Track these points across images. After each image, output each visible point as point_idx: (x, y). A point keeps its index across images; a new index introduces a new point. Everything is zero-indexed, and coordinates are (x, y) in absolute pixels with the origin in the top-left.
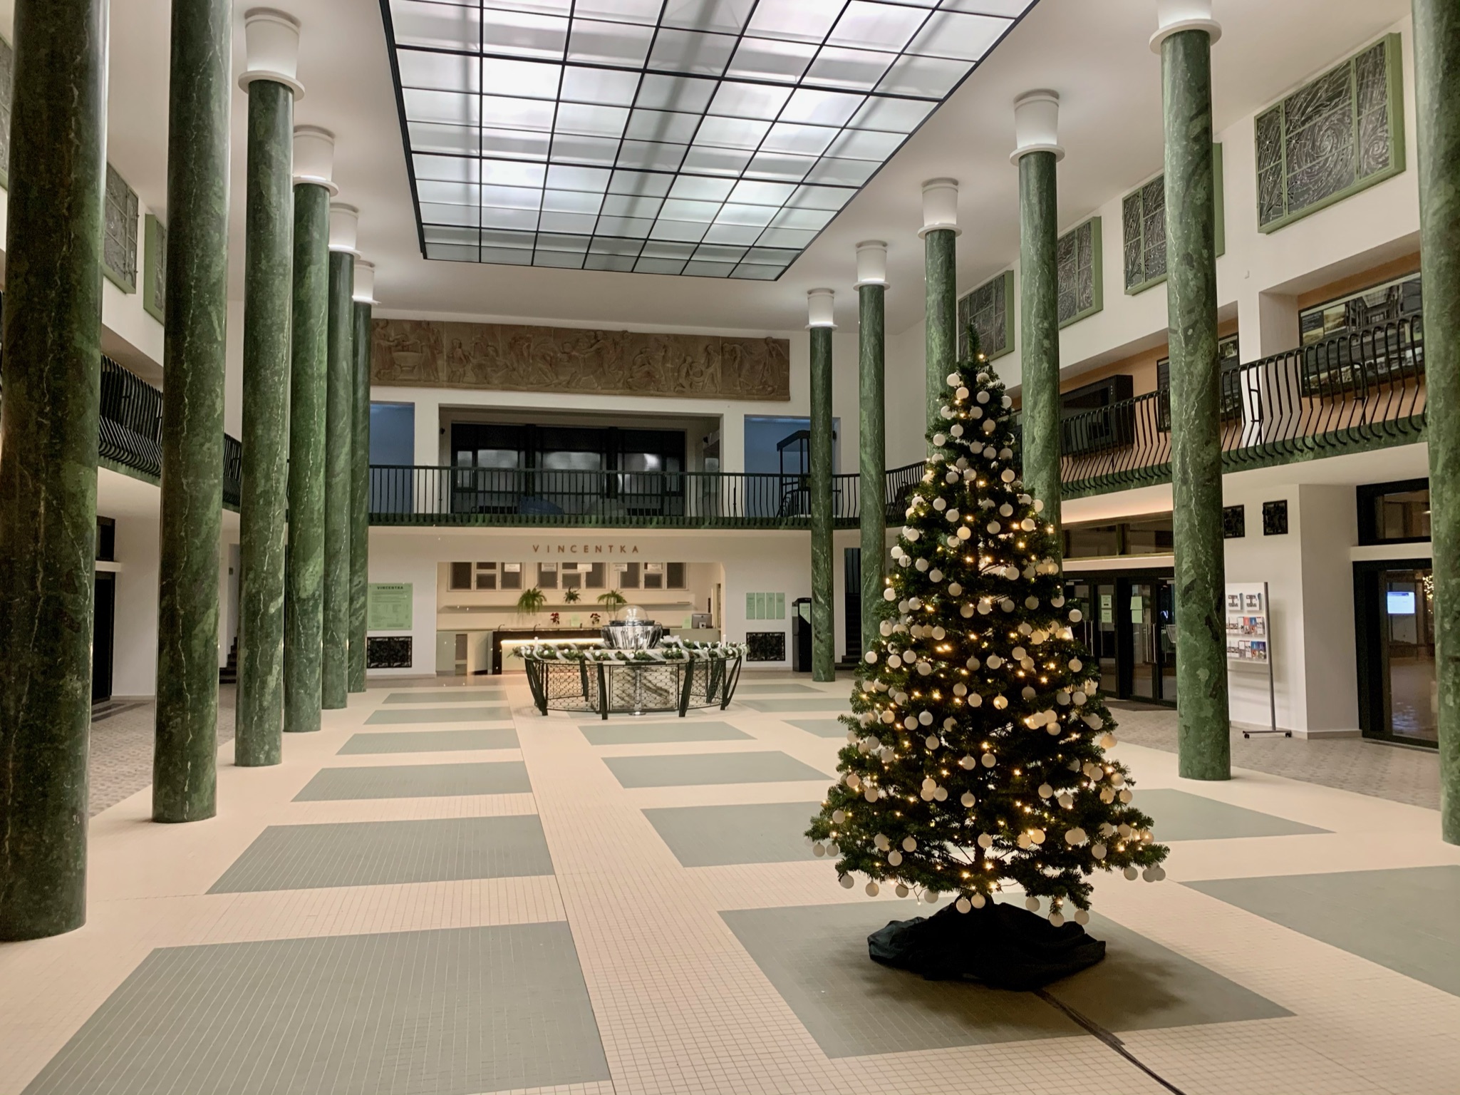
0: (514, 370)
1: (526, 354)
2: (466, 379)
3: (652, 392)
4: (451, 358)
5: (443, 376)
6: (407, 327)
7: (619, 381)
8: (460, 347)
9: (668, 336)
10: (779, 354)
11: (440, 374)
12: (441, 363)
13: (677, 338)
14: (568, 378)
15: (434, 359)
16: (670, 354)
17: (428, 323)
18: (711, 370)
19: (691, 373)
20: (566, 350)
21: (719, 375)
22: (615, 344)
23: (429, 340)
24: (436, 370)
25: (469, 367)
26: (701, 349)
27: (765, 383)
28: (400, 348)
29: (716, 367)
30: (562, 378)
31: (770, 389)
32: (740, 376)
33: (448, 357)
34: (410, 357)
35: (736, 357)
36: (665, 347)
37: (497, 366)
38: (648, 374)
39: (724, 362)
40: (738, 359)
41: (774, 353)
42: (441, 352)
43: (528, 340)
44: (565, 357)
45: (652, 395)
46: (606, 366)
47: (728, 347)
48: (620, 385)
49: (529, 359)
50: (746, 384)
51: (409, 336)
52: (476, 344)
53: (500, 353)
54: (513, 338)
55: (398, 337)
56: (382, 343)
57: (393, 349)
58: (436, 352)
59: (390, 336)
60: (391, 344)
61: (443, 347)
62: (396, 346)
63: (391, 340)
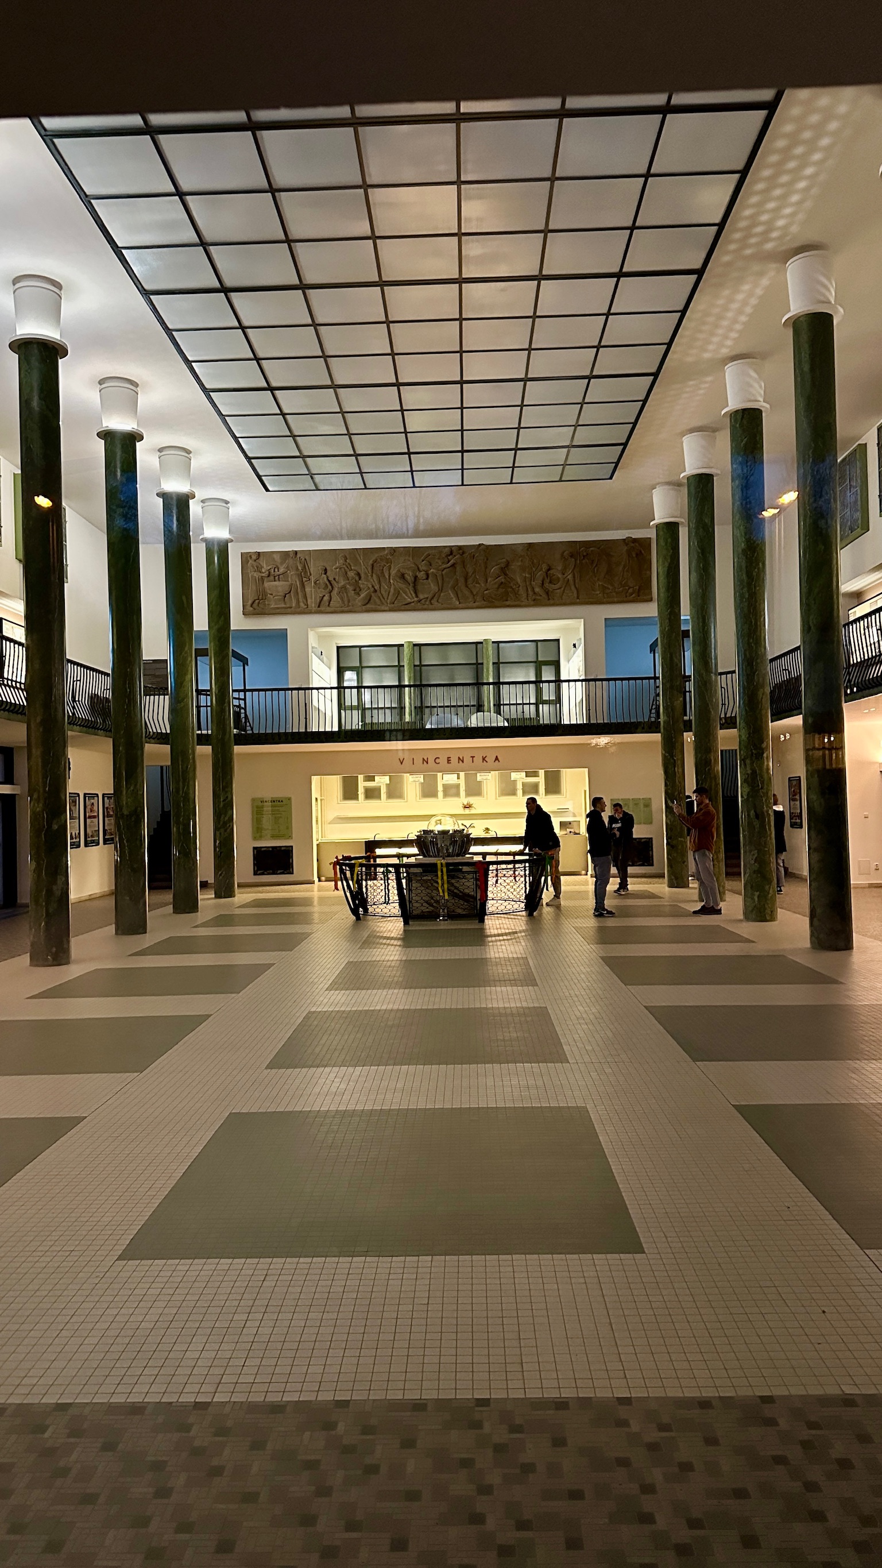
0: (375, 591)
1: (386, 575)
2: (331, 603)
3: (509, 603)
4: (318, 584)
5: (312, 603)
6: (277, 557)
7: (476, 594)
8: (325, 573)
9: (525, 545)
10: (639, 554)
11: (309, 601)
12: (309, 589)
13: (532, 547)
14: (427, 595)
15: (303, 586)
16: (527, 563)
17: (296, 552)
18: (569, 576)
19: (548, 580)
20: (424, 568)
21: (577, 581)
22: (472, 557)
23: (297, 568)
24: (305, 598)
25: (334, 592)
26: (557, 555)
27: (625, 584)
28: (272, 578)
29: (573, 573)
31: (631, 590)
32: (598, 579)
33: (315, 583)
34: (280, 587)
35: (594, 561)
36: (521, 556)
37: (360, 589)
38: (506, 585)
39: (581, 567)
40: (596, 563)
41: (634, 553)
42: (308, 580)
43: (388, 561)
44: (423, 575)
46: (462, 580)
47: (586, 550)
48: (477, 598)
49: (389, 579)
50: (606, 587)
51: (279, 566)
52: (340, 568)
53: (363, 576)
54: (375, 561)
55: (269, 568)
56: (255, 575)
57: (266, 579)
58: (304, 579)
59: (262, 567)
60: (263, 575)
61: (311, 575)
62: (269, 576)
63: (263, 571)
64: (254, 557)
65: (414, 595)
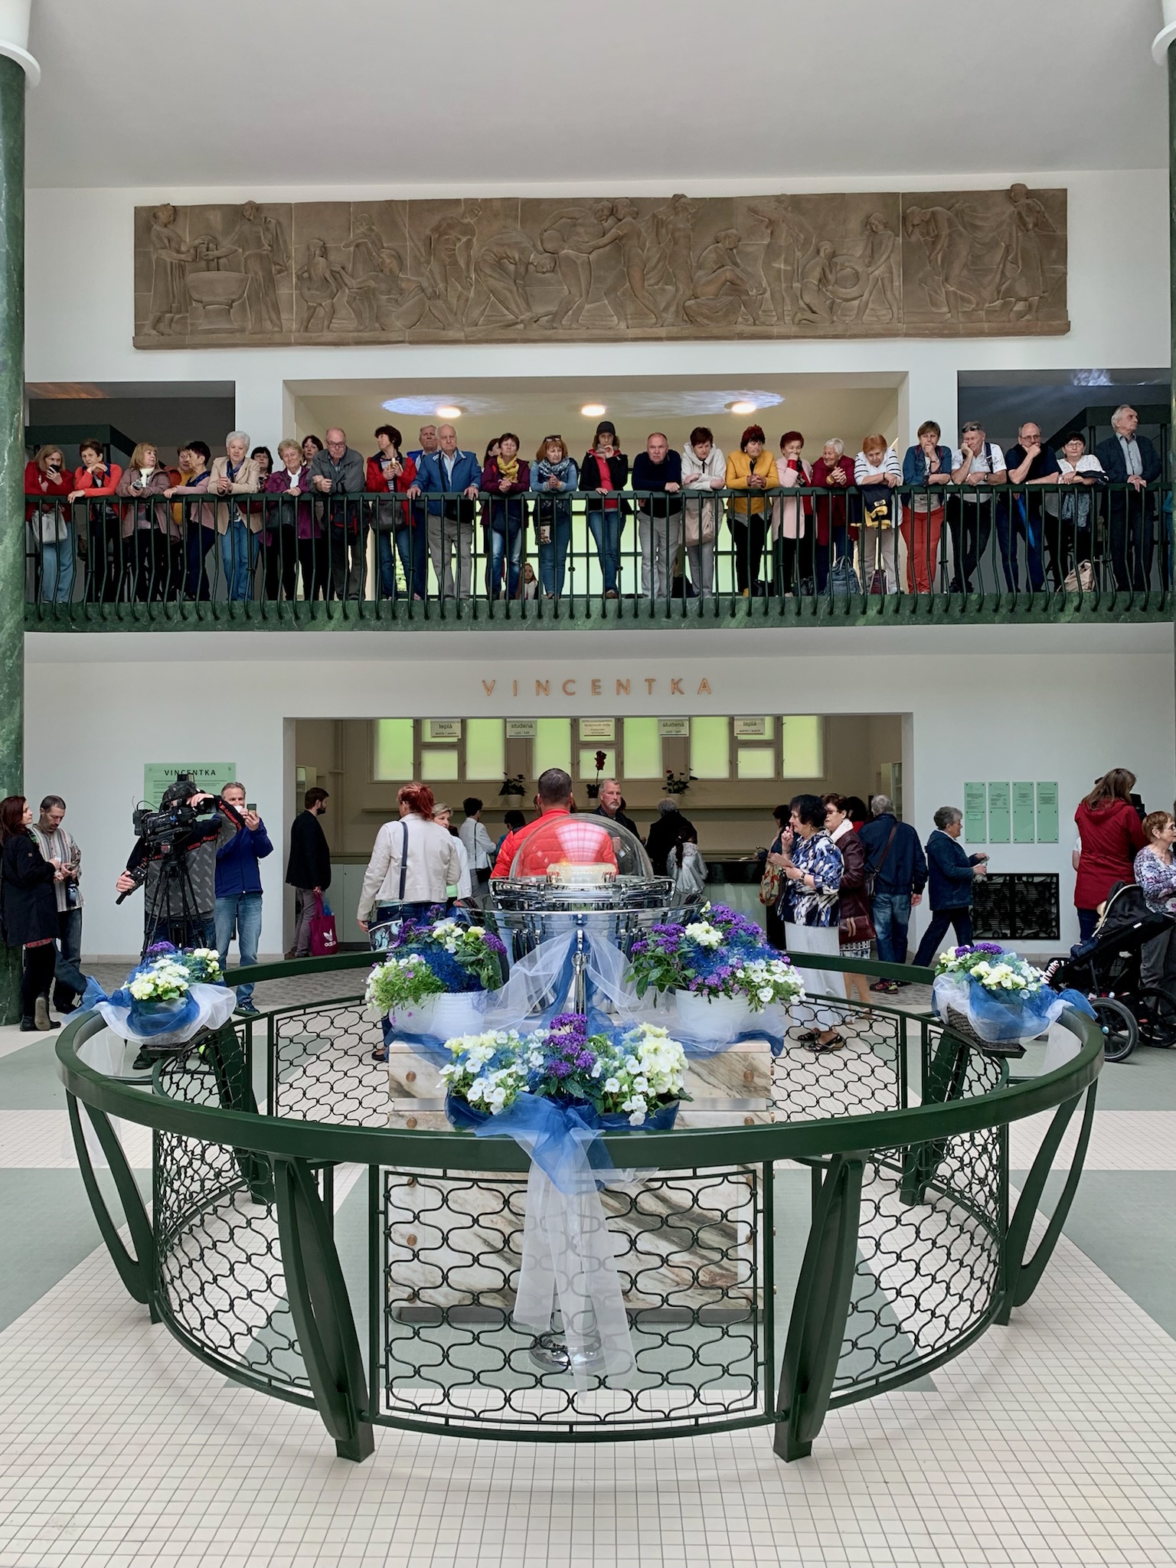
0: (435, 296)
1: (462, 263)
2: (336, 323)
3: (739, 328)
4: (305, 278)
5: (290, 321)
6: (216, 220)
7: (666, 309)
9: (779, 199)
10: (1043, 226)
11: (284, 316)
12: (287, 291)
13: (796, 203)
14: (553, 308)
15: (271, 283)
16: (783, 240)
18: (879, 271)
19: (831, 277)
20: (549, 246)
21: (898, 283)
22: (658, 224)
23: (260, 245)
24: (276, 308)
25: (342, 298)
26: (854, 224)
27: (1009, 293)
29: (888, 264)
30: (540, 310)
31: (1020, 306)
32: (946, 280)
33: (298, 277)
34: (220, 284)
35: (937, 236)
36: (771, 223)
37: (401, 292)
38: (735, 287)
39: (909, 250)
40: (943, 242)
41: (1030, 221)
42: (284, 269)
43: (468, 230)
44: (546, 260)
45: (742, 337)
46: (636, 274)
47: (917, 214)
48: (669, 317)
49: (468, 270)
50: (963, 299)
51: (220, 238)
52: (357, 246)
53: (409, 262)
54: (436, 229)
55: (197, 242)
56: (164, 256)
57: (188, 267)
58: (274, 268)
59: (181, 241)
60: (183, 257)
61: (289, 257)
62: (194, 260)
63: (183, 248)
64: (163, 217)
65: (523, 306)
